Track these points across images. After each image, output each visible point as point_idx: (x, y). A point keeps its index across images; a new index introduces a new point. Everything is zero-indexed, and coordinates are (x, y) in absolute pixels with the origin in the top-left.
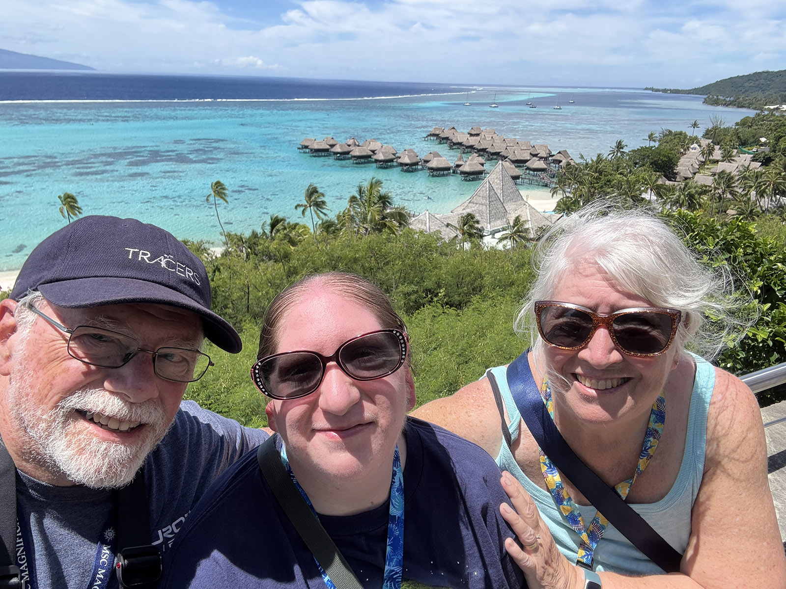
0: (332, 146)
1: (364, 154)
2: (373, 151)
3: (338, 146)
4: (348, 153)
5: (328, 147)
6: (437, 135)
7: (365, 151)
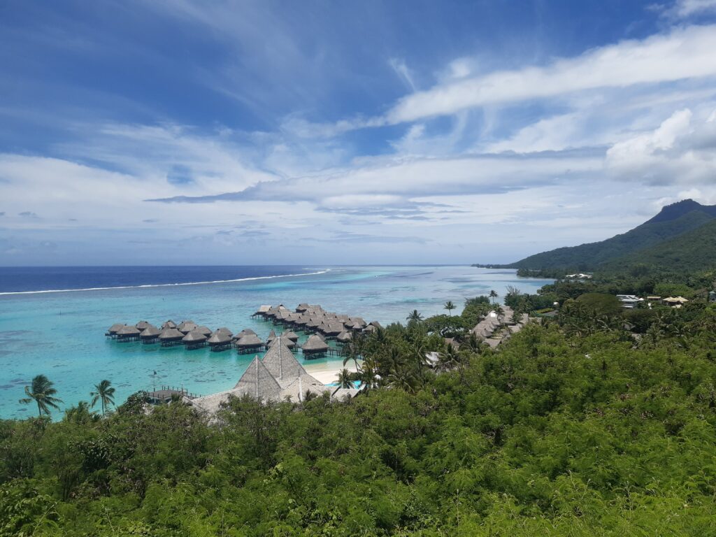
0: (142, 330)
1: (174, 336)
2: (186, 333)
3: (147, 330)
4: (156, 336)
5: (138, 331)
6: (264, 314)
7: (176, 334)
